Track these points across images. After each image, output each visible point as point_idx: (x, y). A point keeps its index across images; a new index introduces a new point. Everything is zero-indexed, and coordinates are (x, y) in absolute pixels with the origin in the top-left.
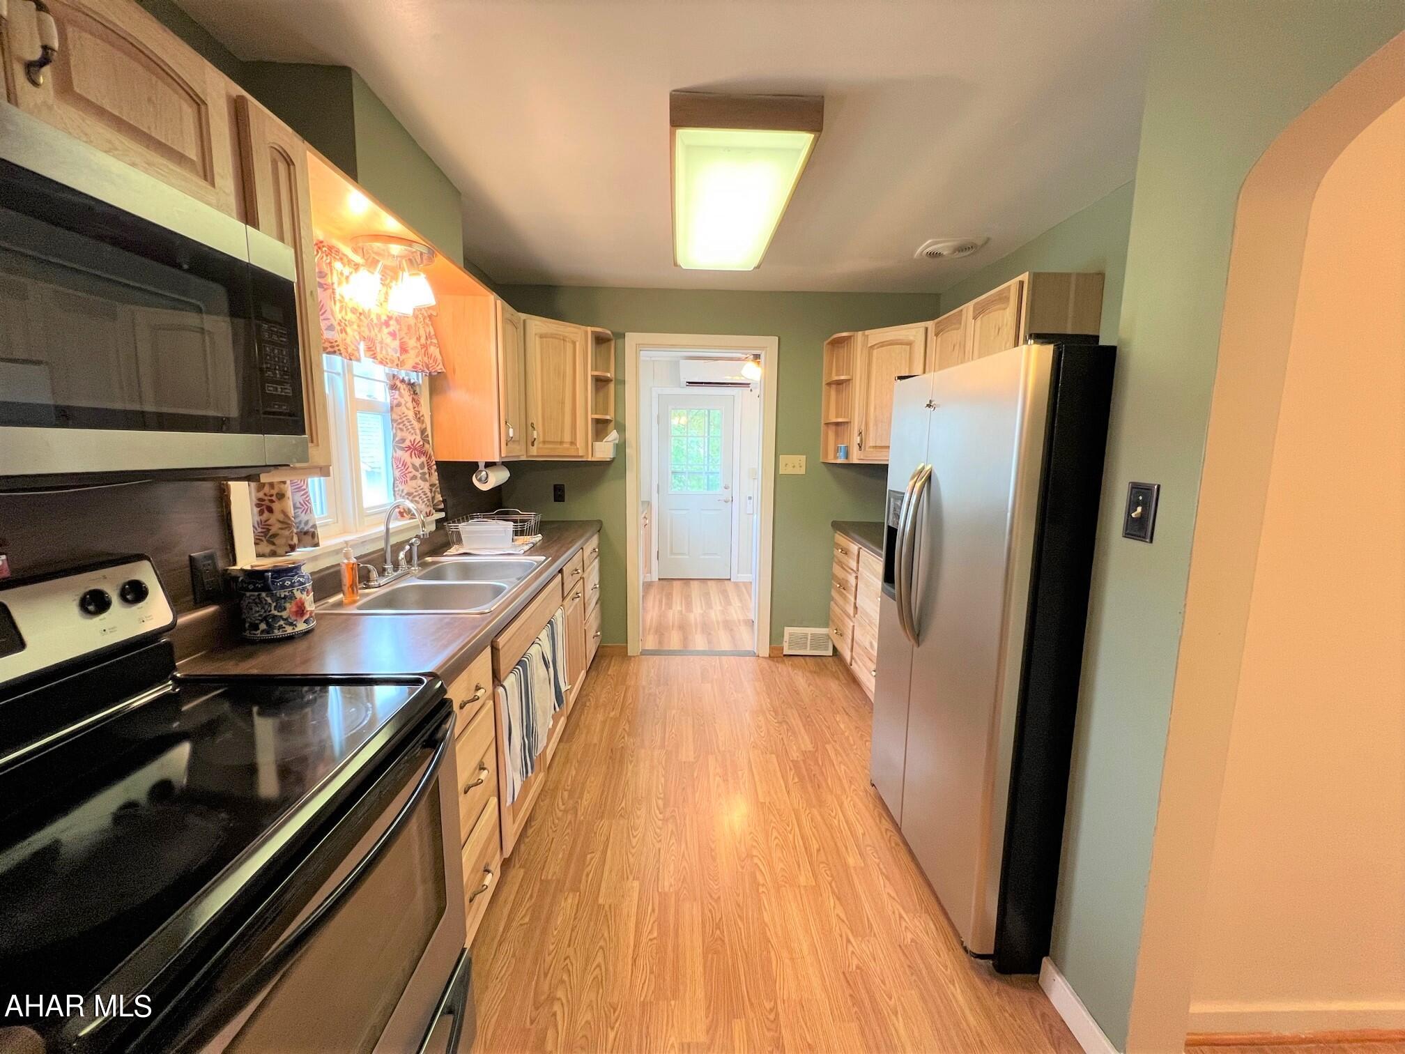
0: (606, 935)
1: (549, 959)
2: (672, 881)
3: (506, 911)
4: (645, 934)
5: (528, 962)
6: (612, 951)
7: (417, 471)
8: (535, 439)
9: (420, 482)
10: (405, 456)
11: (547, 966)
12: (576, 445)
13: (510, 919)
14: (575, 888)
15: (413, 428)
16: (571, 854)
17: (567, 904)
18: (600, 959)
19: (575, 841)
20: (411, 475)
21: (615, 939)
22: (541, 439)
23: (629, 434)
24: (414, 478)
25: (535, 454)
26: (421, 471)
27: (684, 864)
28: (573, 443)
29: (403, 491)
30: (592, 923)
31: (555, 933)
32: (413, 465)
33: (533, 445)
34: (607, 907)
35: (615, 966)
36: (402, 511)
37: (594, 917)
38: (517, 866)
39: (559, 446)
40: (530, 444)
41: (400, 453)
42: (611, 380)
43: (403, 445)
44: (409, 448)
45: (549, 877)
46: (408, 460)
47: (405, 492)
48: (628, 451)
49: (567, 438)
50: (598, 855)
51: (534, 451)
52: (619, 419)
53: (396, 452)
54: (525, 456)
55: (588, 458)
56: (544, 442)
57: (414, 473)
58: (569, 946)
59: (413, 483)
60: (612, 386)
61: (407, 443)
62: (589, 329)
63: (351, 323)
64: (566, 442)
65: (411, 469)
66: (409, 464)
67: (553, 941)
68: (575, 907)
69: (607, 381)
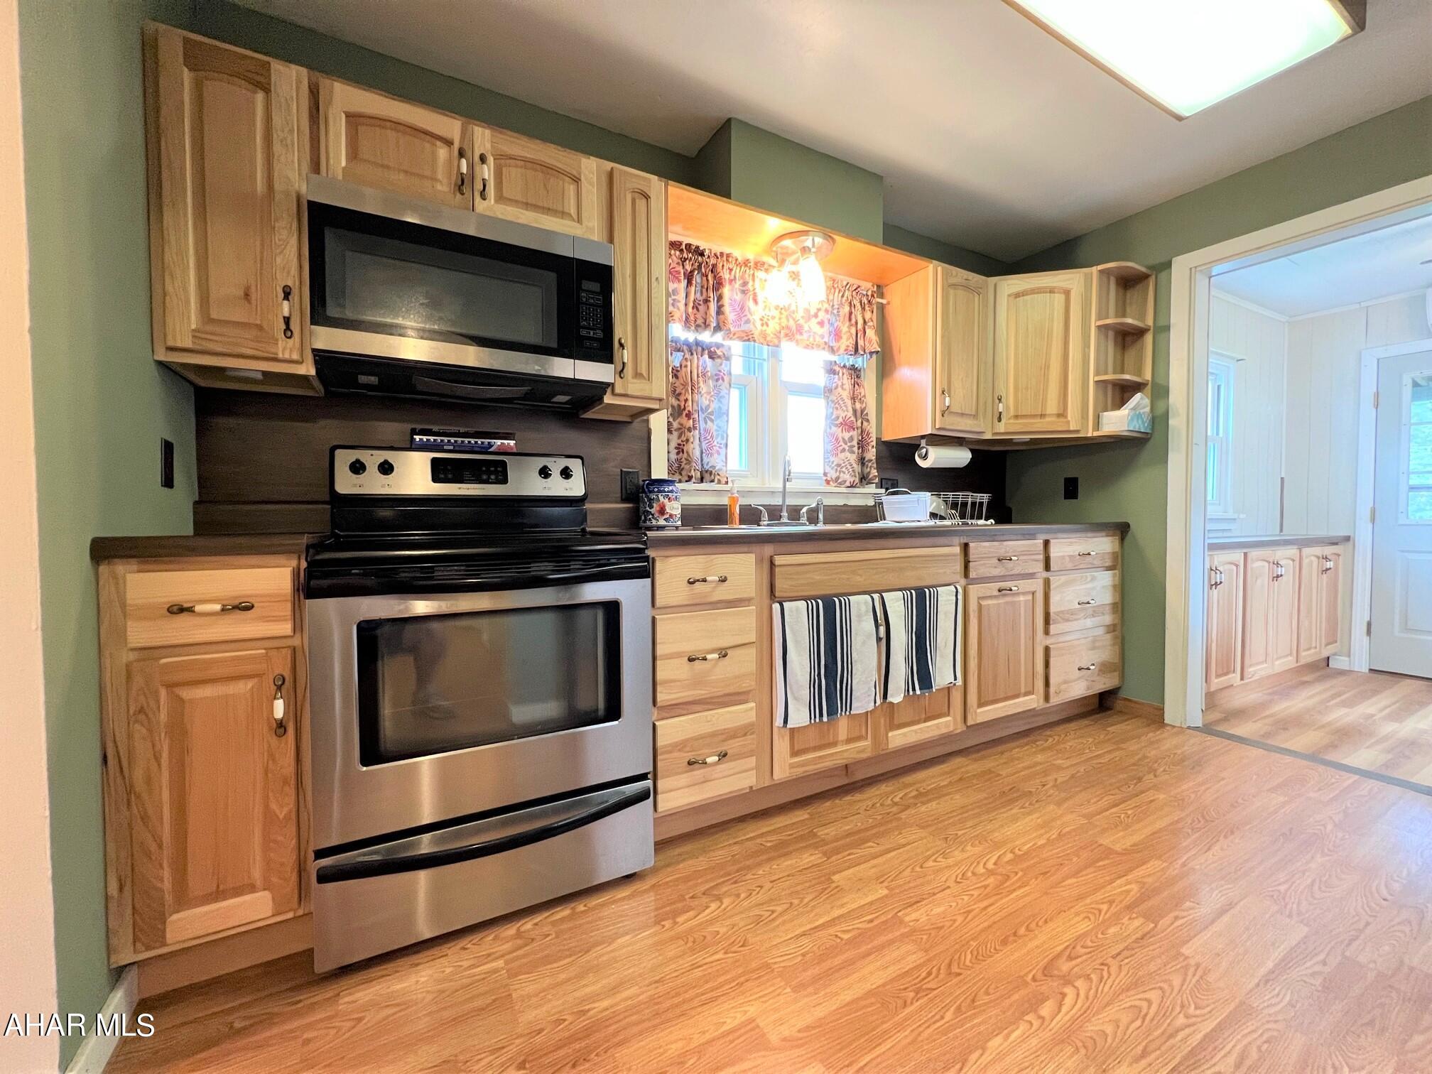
0: (806, 900)
1: (749, 876)
2: (924, 918)
3: (765, 830)
4: (838, 928)
5: (736, 867)
6: (796, 913)
7: (846, 444)
8: (1000, 413)
9: (848, 454)
10: (837, 431)
11: (744, 878)
12: (1066, 417)
13: (762, 835)
14: (827, 855)
15: (846, 406)
16: (859, 831)
17: (809, 858)
18: (779, 909)
19: (873, 827)
20: (841, 448)
21: (809, 908)
22: (1012, 413)
23: (1176, 398)
24: (843, 450)
25: (1002, 431)
26: (849, 444)
27: (960, 919)
28: (1062, 415)
29: (833, 462)
30: (807, 885)
31: (775, 867)
32: (843, 439)
33: (1000, 420)
34: (834, 885)
35: (784, 923)
36: (829, 479)
37: (813, 882)
38: (808, 811)
39: (1039, 420)
40: (996, 420)
41: (834, 429)
42: (1149, 330)
43: (837, 422)
44: (841, 423)
45: (819, 834)
46: (840, 435)
47: (835, 463)
48: (1171, 422)
49: (1052, 407)
50: (878, 849)
51: (1001, 427)
52: (1160, 381)
53: (830, 428)
54: (990, 434)
55: (1087, 433)
56: (1016, 417)
57: (844, 446)
58: (771, 882)
59: (842, 456)
60: (1149, 338)
61: (841, 420)
62: (1094, 270)
63: (773, 318)
64: (1050, 415)
65: (842, 443)
66: (840, 439)
67: (766, 870)
68: (810, 865)
69: (1139, 333)
